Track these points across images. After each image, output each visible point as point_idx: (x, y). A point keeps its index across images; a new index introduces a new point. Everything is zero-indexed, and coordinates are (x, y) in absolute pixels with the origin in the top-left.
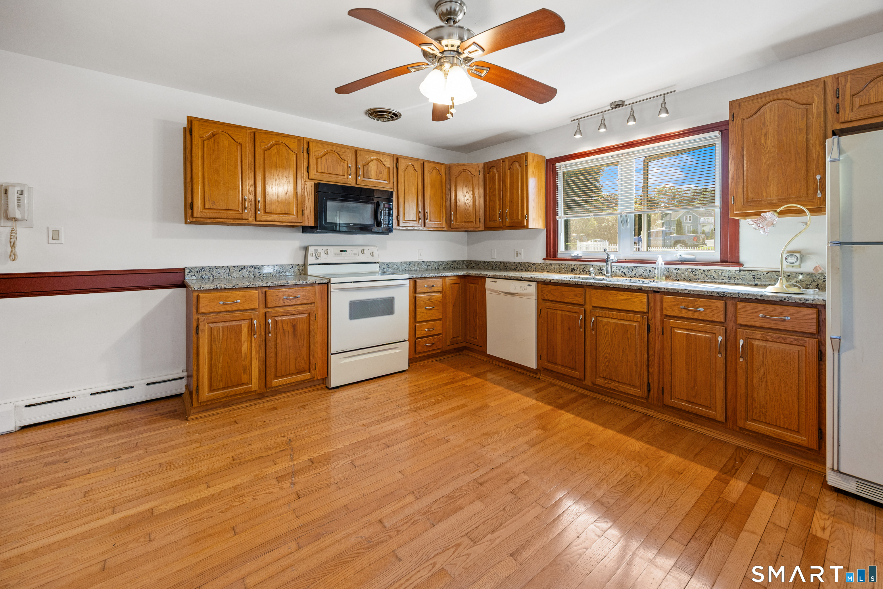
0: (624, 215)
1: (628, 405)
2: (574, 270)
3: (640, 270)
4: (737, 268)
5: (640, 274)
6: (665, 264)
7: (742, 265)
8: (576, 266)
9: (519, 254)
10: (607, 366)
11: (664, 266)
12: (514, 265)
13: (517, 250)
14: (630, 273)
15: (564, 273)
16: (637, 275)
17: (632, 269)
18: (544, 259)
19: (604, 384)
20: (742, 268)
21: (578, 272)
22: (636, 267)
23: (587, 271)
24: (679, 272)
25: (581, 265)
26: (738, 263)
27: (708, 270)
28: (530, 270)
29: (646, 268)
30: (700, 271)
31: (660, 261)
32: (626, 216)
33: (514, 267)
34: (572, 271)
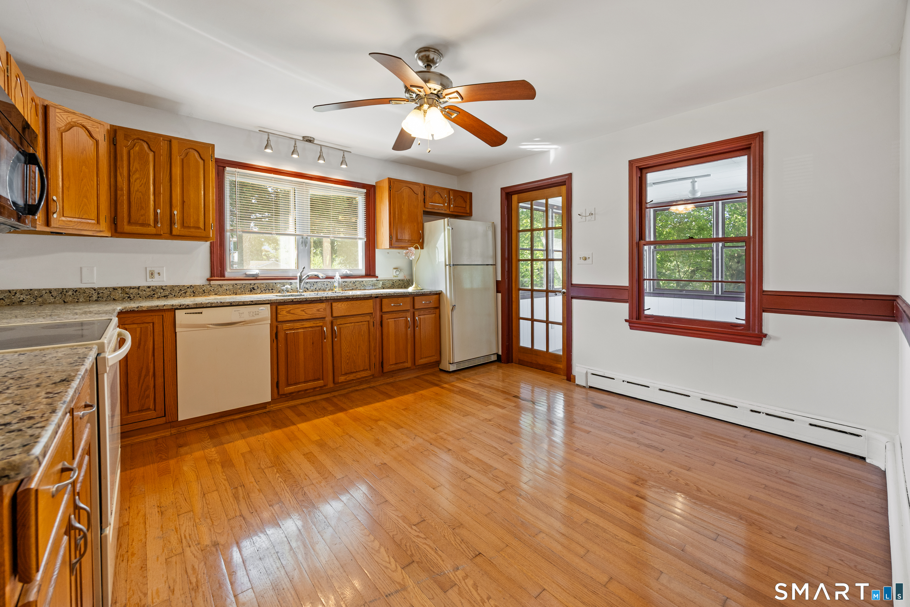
0: (305, 237)
1: (357, 388)
2: (254, 289)
3: (319, 284)
4: (375, 279)
5: (320, 288)
6: (342, 278)
7: (377, 277)
8: (256, 285)
9: (156, 275)
10: (348, 363)
11: (341, 280)
12: (148, 290)
13: (153, 269)
14: (312, 288)
15: (240, 294)
16: (317, 289)
17: (314, 284)
18: (208, 280)
19: (346, 379)
20: (378, 279)
21: (259, 291)
22: (316, 282)
23: (269, 290)
24: (346, 284)
25: (262, 284)
26: (374, 276)
27: (362, 281)
28: (184, 295)
29: (324, 283)
30: (358, 282)
31: (337, 277)
32: (307, 238)
33: (149, 294)
34: (251, 291)
